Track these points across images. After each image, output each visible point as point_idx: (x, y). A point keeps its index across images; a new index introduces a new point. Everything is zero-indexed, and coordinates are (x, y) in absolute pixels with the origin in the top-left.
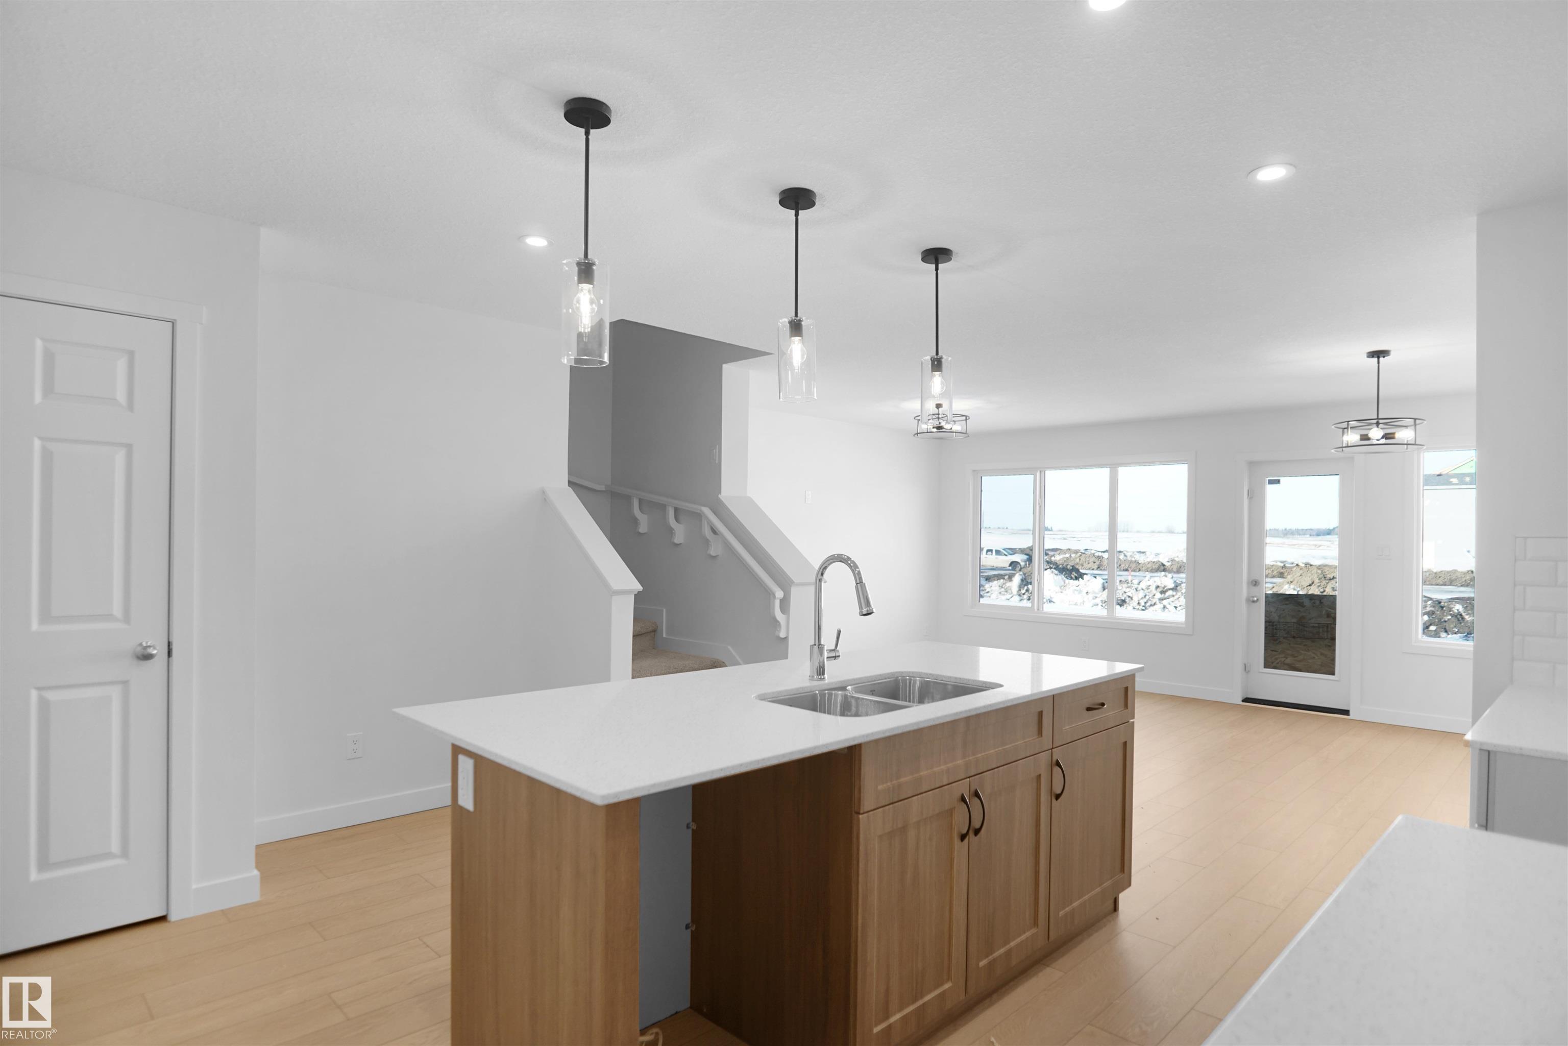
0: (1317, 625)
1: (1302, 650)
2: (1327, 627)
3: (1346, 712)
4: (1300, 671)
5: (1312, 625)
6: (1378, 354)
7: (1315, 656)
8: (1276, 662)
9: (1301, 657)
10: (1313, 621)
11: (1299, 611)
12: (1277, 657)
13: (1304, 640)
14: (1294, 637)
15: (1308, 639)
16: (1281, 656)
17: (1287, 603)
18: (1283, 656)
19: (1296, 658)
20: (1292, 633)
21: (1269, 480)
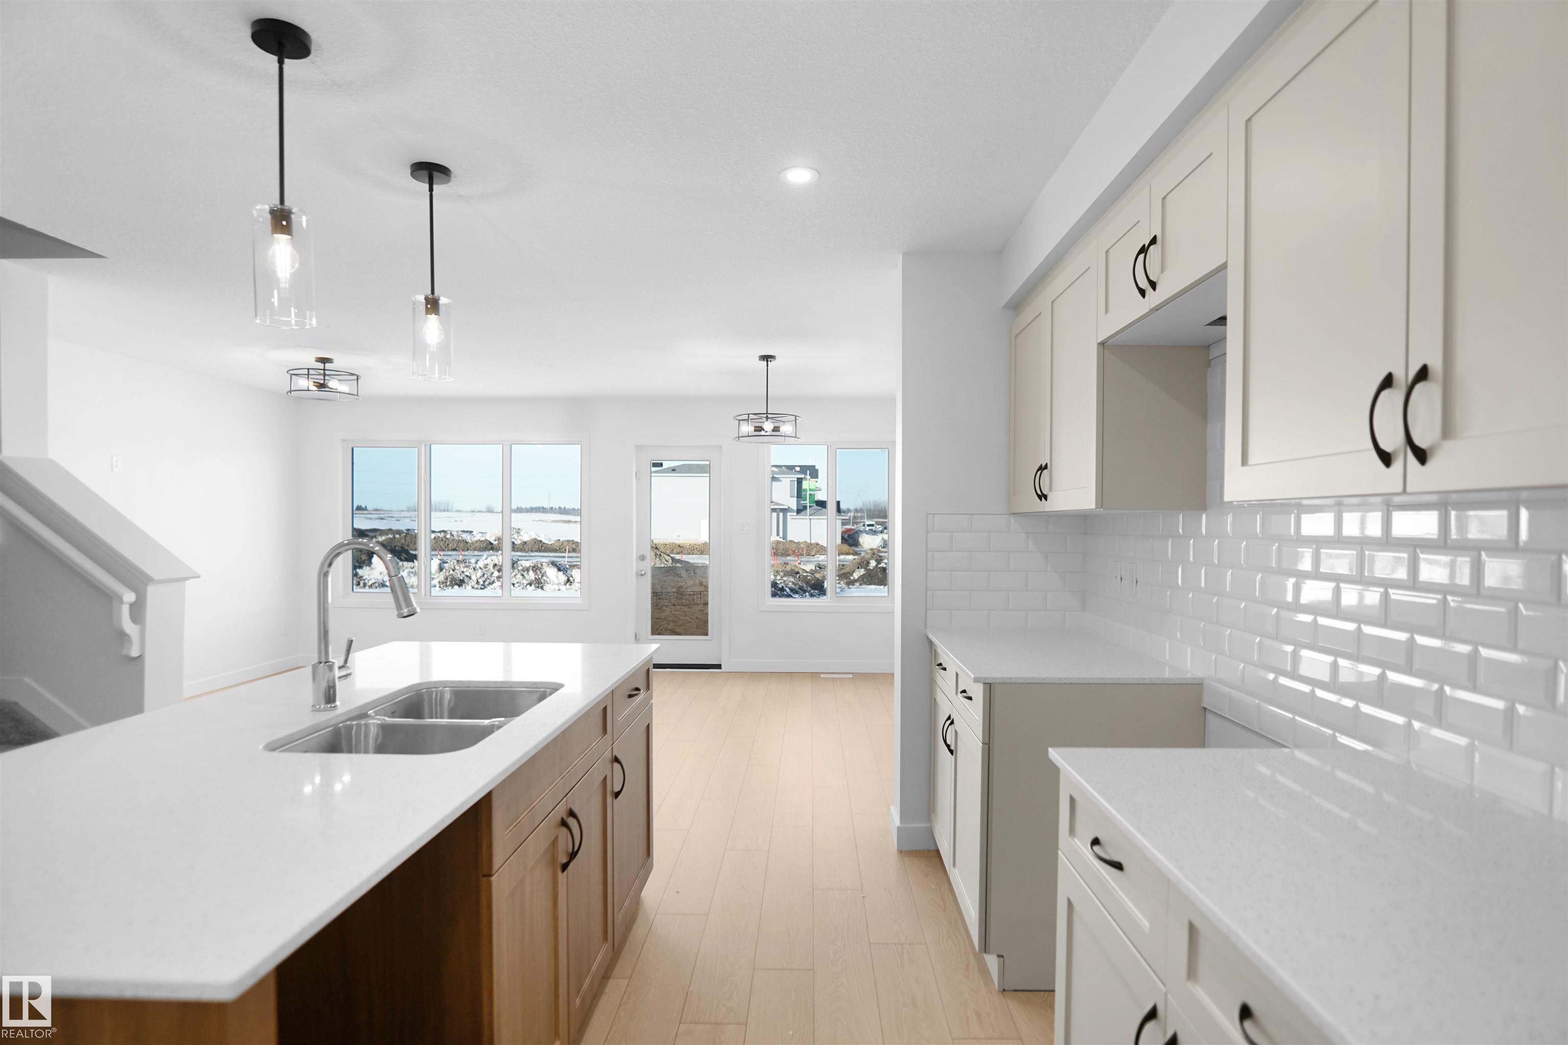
0: (692, 593)
1: (681, 616)
2: (700, 594)
3: (719, 666)
4: (680, 634)
5: (688, 593)
6: (767, 358)
7: (692, 620)
8: (661, 629)
9: (680, 622)
10: (689, 590)
11: (678, 581)
12: (661, 624)
13: (682, 607)
14: (674, 605)
15: (685, 606)
16: (663, 623)
17: (668, 575)
18: (666, 622)
19: (676, 624)
20: (673, 601)
21: (653, 463)
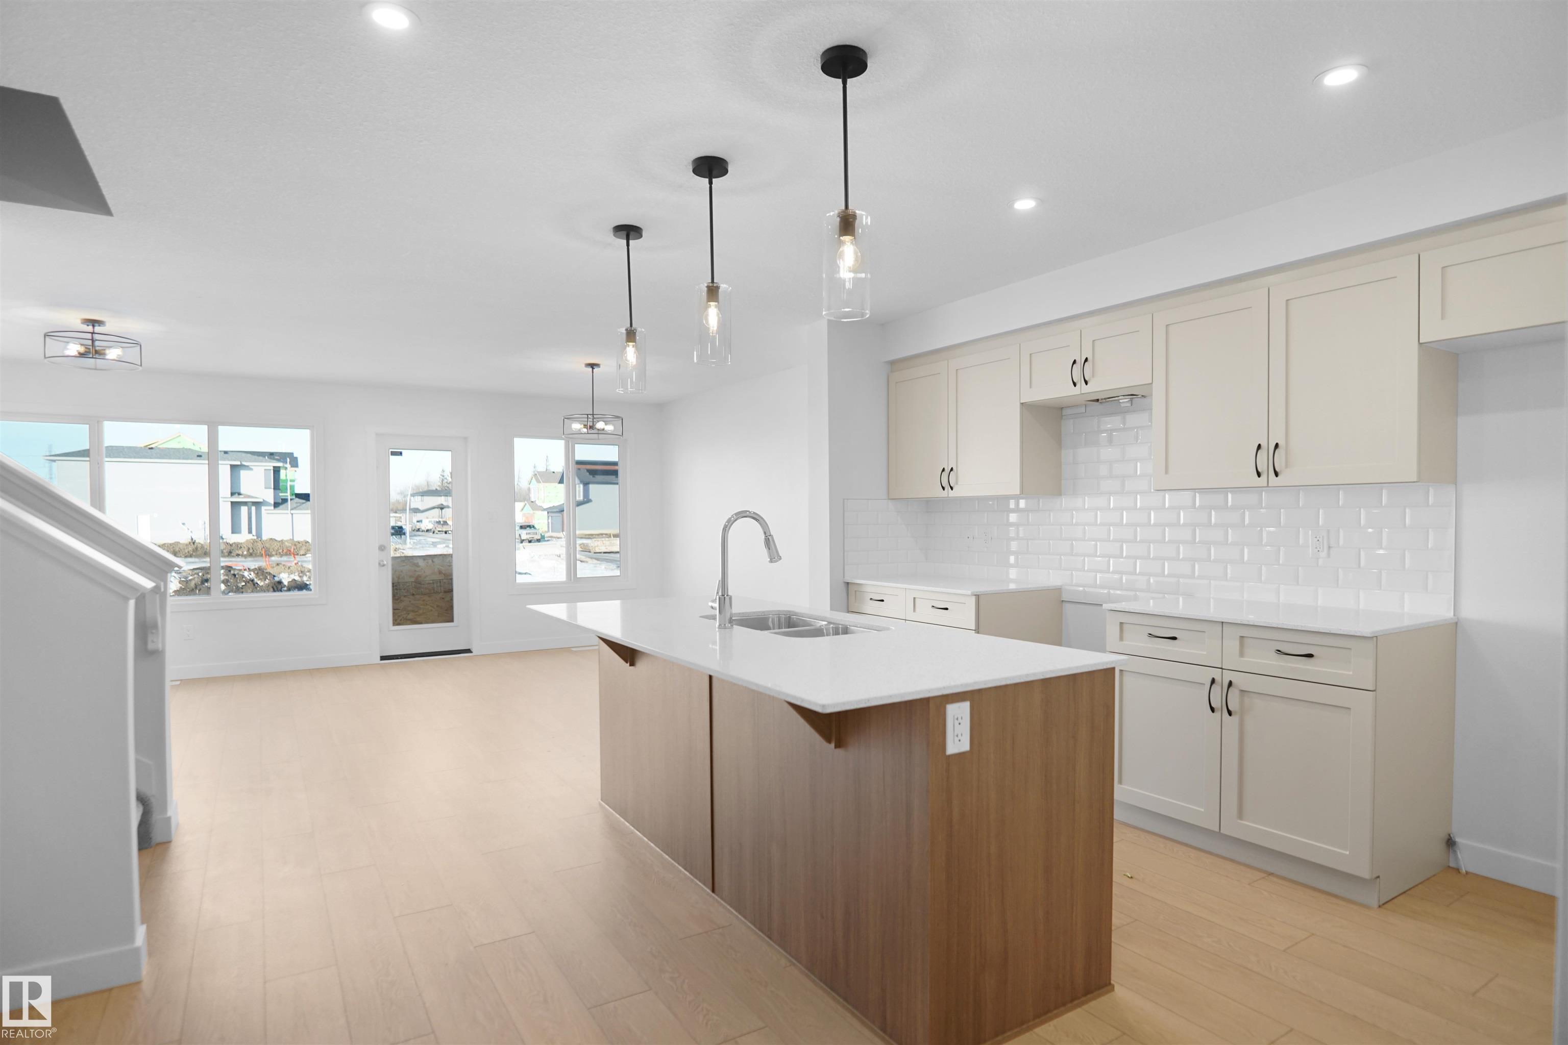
0: (431, 582)
1: (422, 605)
2: (440, 582)
3: (468, 651)
4: (421, 623)
5: (427, 582)
6: (592, 366)
7: (432, 609)
8: (400, 619)
9: (421, 612)
10: (427, 579)
11: (415, 571)
12: (400, 614)
13: (422, 596)
14: (413, 595)
15: (425, 595)
16: (402, 613)
17: (404, 564)
18: (405, 612)
19: (417, 613)
20: (411, 591)
21: (391, 452)
